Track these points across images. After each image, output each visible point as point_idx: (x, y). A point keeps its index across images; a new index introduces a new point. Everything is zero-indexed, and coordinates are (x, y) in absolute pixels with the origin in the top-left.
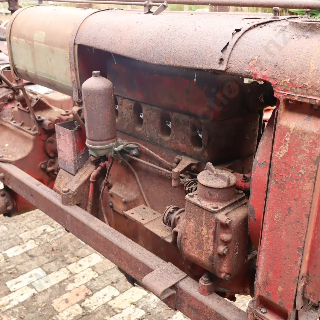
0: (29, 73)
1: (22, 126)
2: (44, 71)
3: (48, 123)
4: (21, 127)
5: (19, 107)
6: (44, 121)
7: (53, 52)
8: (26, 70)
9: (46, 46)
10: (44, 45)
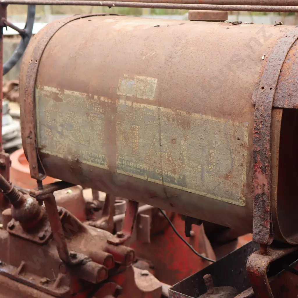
0: (84, 168)
1: (23, 274)
2: (143, 166)
3: (97, 269)
4: (22, 277)
5: (13, 232)
6: (85, 264)
7: (186, 124)
8: (78, 161)
9: (163, 109)
10: (154, 107)
